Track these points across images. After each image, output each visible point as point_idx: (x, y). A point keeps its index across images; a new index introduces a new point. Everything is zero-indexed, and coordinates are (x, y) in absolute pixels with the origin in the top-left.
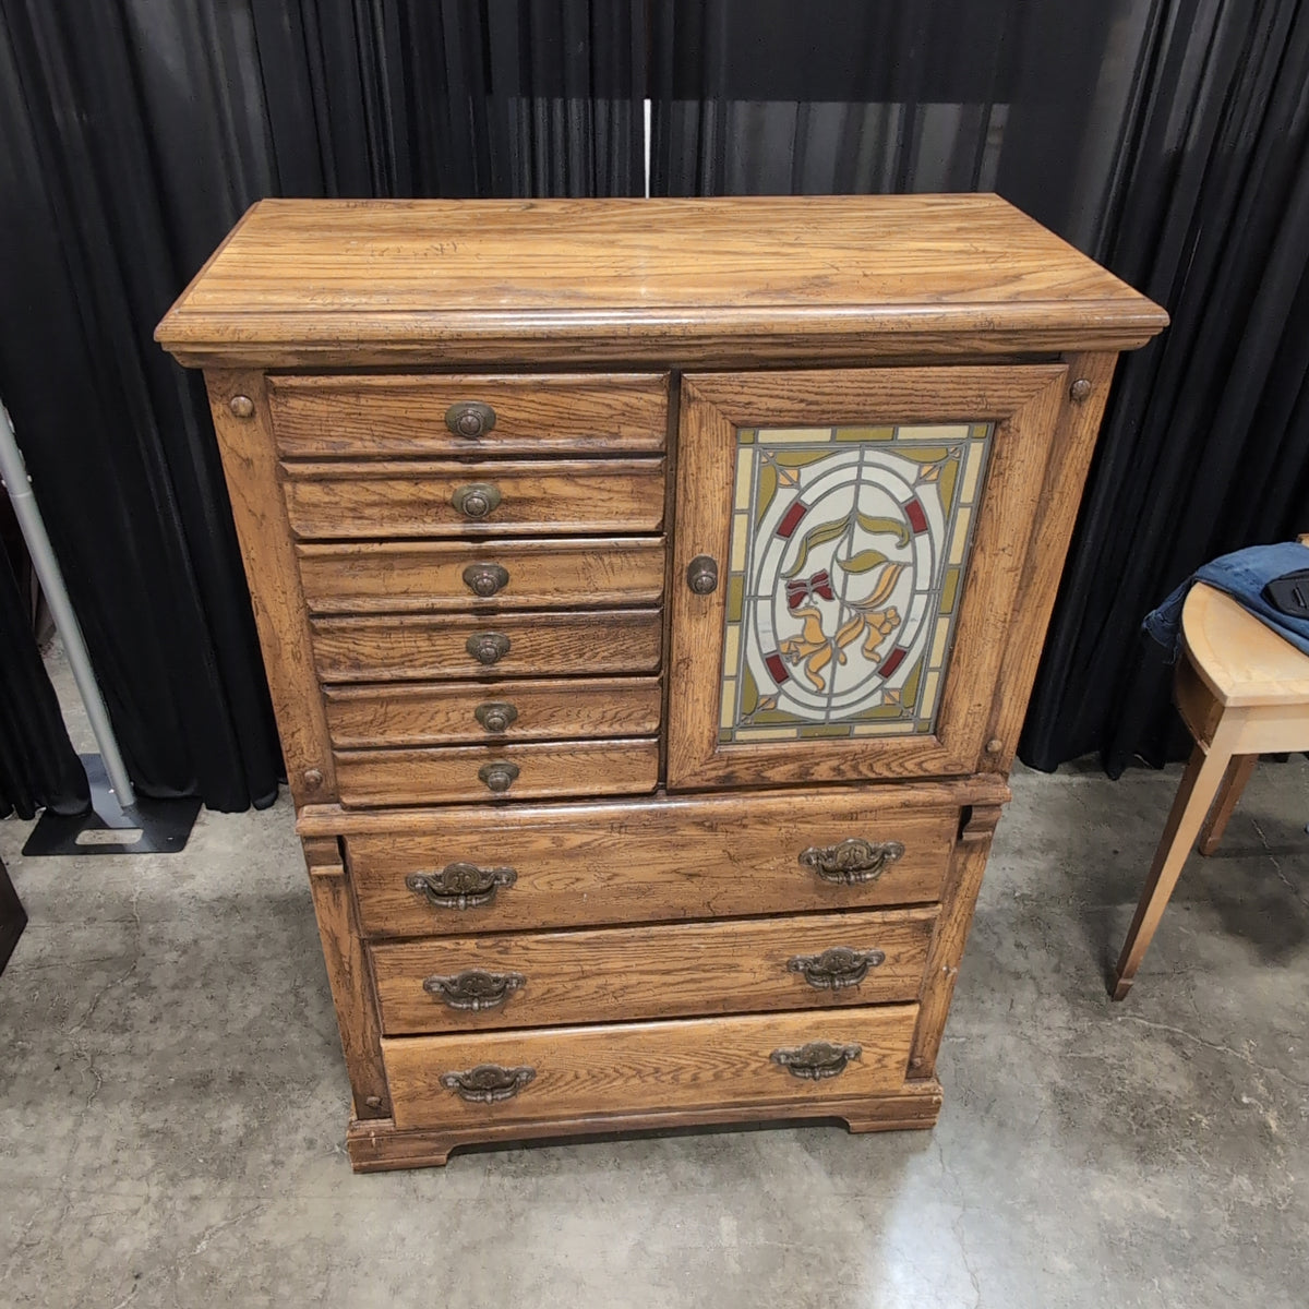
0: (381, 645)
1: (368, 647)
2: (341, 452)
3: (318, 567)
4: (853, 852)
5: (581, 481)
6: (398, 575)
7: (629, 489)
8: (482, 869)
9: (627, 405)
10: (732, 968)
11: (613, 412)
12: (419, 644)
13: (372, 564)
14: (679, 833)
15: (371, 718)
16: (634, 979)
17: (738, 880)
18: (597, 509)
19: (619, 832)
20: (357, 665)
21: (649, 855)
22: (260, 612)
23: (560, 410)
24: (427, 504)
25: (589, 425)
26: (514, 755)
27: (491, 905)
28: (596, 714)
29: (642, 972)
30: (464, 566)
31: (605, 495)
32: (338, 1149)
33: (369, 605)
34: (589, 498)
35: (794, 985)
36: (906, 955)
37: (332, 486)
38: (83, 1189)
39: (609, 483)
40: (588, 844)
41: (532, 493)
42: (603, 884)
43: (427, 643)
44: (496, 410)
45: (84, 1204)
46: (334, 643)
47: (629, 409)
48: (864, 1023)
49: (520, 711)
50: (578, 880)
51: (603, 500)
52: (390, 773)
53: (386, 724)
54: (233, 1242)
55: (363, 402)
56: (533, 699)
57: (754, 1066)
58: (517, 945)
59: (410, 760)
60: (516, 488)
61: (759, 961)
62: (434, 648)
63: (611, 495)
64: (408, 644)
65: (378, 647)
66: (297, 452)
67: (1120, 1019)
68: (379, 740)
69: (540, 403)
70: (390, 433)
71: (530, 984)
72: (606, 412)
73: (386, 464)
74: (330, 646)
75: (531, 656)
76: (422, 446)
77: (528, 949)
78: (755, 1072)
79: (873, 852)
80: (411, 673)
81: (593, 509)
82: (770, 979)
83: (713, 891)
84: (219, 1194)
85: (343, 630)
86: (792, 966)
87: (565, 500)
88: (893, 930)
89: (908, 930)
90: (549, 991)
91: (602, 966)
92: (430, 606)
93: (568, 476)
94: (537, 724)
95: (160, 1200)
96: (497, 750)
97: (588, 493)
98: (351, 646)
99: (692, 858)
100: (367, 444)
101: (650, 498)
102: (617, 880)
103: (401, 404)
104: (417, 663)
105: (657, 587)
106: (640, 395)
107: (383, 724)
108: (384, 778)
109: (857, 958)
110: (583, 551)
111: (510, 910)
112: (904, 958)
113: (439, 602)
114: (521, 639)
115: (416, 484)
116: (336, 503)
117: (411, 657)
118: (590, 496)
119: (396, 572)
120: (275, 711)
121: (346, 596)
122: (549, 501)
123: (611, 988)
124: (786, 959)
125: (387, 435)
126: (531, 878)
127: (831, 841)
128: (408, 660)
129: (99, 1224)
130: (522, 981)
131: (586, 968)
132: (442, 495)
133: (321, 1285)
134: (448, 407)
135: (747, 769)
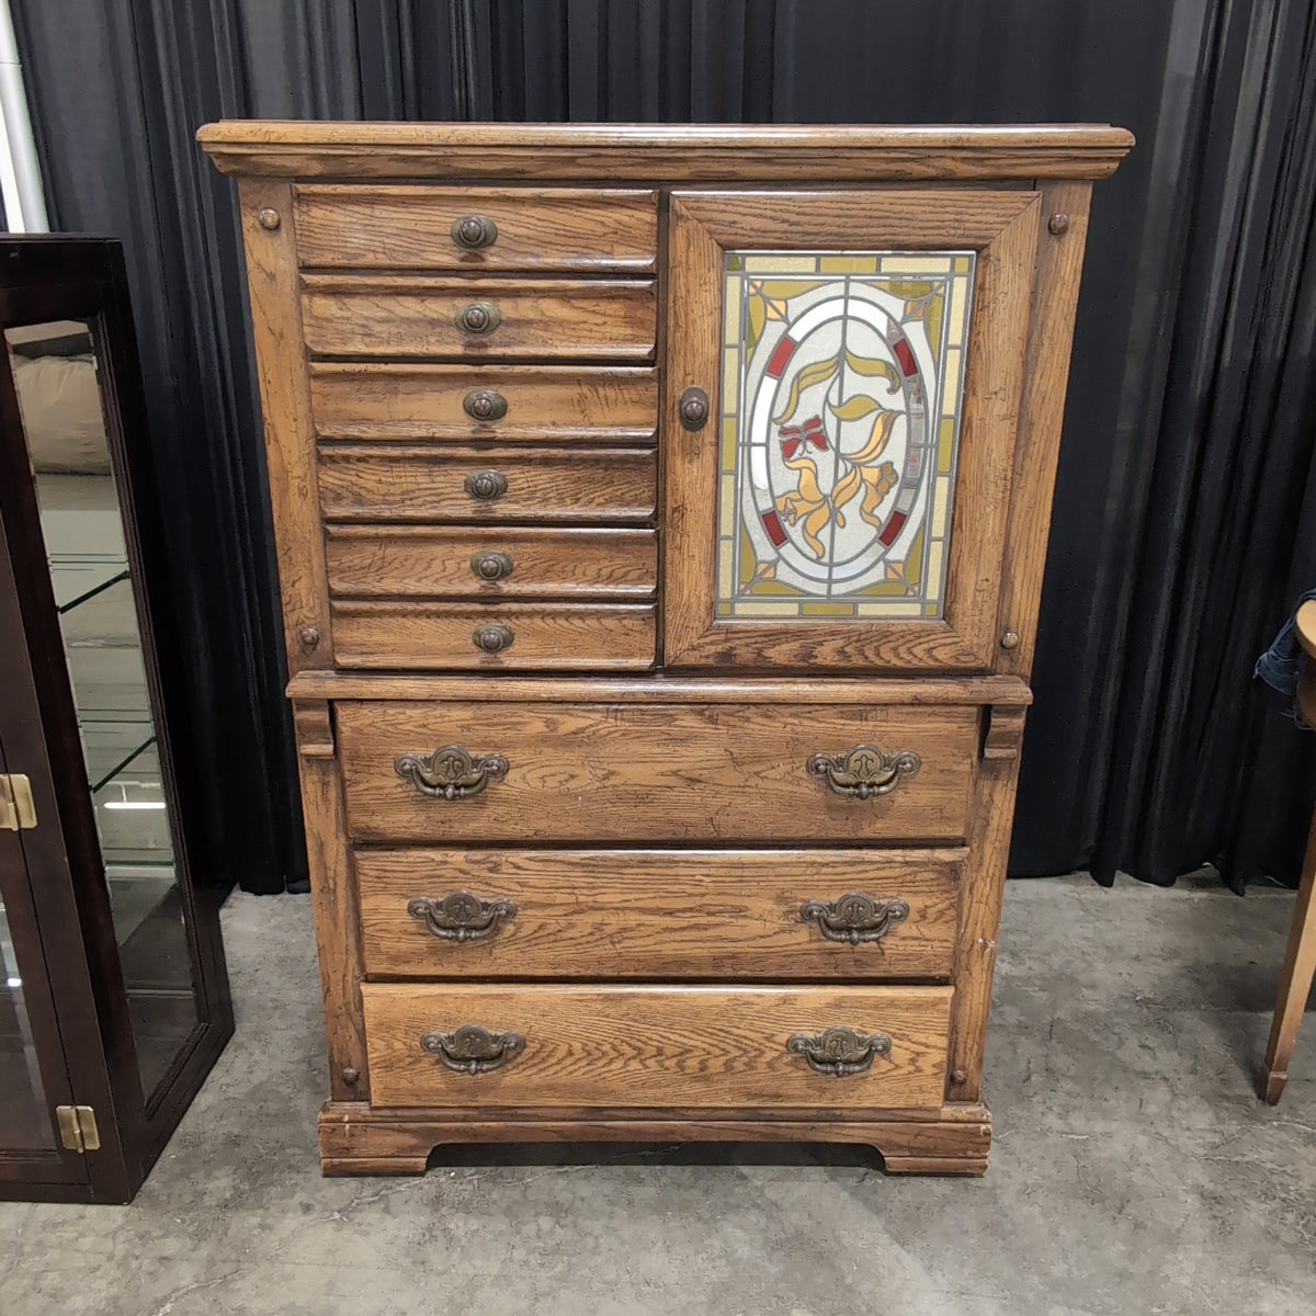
0: (383, 479)
1: (371, 479)
2: (354, 262)
3: (328, 388)
4: (864, 760)
5: (575, 302)
6: (402, 400)
7: (622, 313)
8: (472, 754)
9: (619, 223)
10: (739, 911)
11: (607, 230)
12: (419, 479)
13: (379, 386)
14: (678, 723)
15: (368, 562)
16: (633, 919)
17: (742, 789)
18: (593, 334)
19: (616, 719)
20: (359, 501)
21: (646, 749)
22: (272, 441)
23: (559, 227)
24: (434, 323)
25: (584, 242)
26: (509, 615)
27: (482, 804)
28: (592, 571)
29: (642, 910)
30: (465, 392)
31: (601, 320)
33: (372, 433)
34: (585, 322)
35: (811, 941)
36: (934, 910)
37: (346, 301)
38: (39, 1244)
39: (604, 306)
40: (583, 730)
41: (531, 315)
42: (599, 784)
43: (427, 479)
44: (498, 225)
45: (37, 1258)
46: (337, 475)
47: (621, 227)
48: (892, 1003)
49: (516, 564)
50: (572, 777)
51: (597, 325)
52: (385, 630)
53: (383, 571)
55: (377, 213)
56: (528, 548)
57: (769, 1055)
58: (507, 861)
59: (404, 614)
60: (516, 308)
61: (769, 905)
62: (432, 485)
63: (607, 319)
64: (409, 479)
65: (380, 482)
66: (314, 261)
67: (1275, 1123)
68: (377, 588)
69: (538, 219)
70: (401, 246)
71: (522, 916)
72: (600, 230)
73: (395, 278)
74: (335, 478)
75: (528, 499)
76: (428, 260)
77: (519, 868)
78: (770, 1065)
79: (886, 763)
80: (410, 513)
81: (588, 334)
82: (783, 931)
83: (716, 803)
84: (194, 1255)
85: (347, 459)
86: (807, 915)
87: (561, 323)
88: (915, 873)
89: (933, 876)
90: (541, 927)
91: (599, 898)
92: (431, 435)
93: (565, 296)
94: (532, 579)
95: (126, 1257)
96: (491, 608)
97: (584, 316)
98: (354, 479)
99: (692, 757)
100: (379, 256)
101: (641, 323)
102: (614, 780)
103: (413, 217)
104: (416, 502)
105: (649, 425)
106: (631, 212)
107: (381, 569)
108: (378, 637)
109: (878, 908)
110: (577, 380)
111: (501, 810)
112: (932, 912)
113: (441, 433)
114: (518, 477)
115: (423, 301)
116: (348, 319)
117: (411, 495)
118: (585, 319)
119: (401, 396)
120: (279, 556)
121: (353, 421)
122: (547, 324)
123: (608, 930)
124: (799, 904)
125: (397, 248)
126: (525, 769)
127: (841, 745)
128: (407, 496)
130: (511, 913)
131: (582, 899)
132: (445, 312)
134: (453, 220)
135: (747, 645)
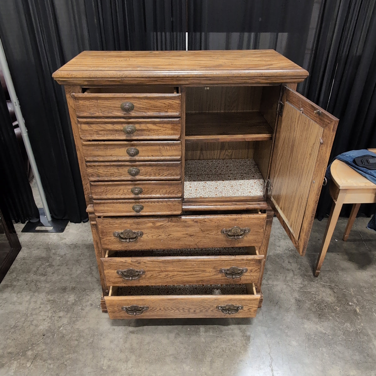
0: (105, 170)
1: (101, 171)
2: (93, 115)
3: (87, 148)
4: (236, 230)
5: (157, 125)
6: (109, 151)
7: (171, 127)
8: (134, 231)
9: (169, 103)
11: (166, 105)
12: (115, 170)
13: (102, 147)
14: (187, 223)
15: (103, 191)
17: (204, 237)
18: (162, 133)
19: (171, 222)
20: (99, 176)
21: (179, 229)
23: (151, 104)
24: (117, 131)
25: (159, 109)
26: (142, 202)
27: (136, 242)
28: (164, 191)
30: (127, 148)
31: (165, 129)
32: (99, 307)
33: (101, 159)
34: (161, 130)
35: (222, 277)
36: (254, 270)
37: (91, 125)
38: (31, 314)
39: (165, 125)
40: (162, 225)
41: (144, 128)
42: (167, 237)
43: (117, 170)
44: (134, 104)
45: (31, 317)
46: (92, 170)
47: (170, 104)
49: (143, 190)
50: (160, 235)
51: (164, 130)
52: (108, 207)
53: (107, 193)
54: (69, 328)
55: (99, 102)
56: (147, 186)
58: (142, 261)
59: (114, 203)
60: (140, 127)
61: (211, 269)
62: (118, 172)
63: (166, 129)
64: (112, 170)
65: (104, 171)
66: (81, 115)
67: (316, 282)
68: (105, 197)
69: (146, 103)
70: (106, 110)
71: (147, 273)
72: (164, 105)
73: (105, 119)
74: (91, 170)
75: (146, 175)
76: (114, 114)
78: (212, 311)
79: (242, 230)
80: (113, 179)
81: (161, 133)
82: (215, 275)
83: (197, 240)
84: (67, 316)
85: (94, 166)
86: (221, 272)
87: (153, 130)
88: (250, 262)
90: (152, 275)
91: (167, 269)
92: (118, 159)
93: (154, 123)
94: (148, 194)
95: (51, 317)
96: (137, 201)
97: (160, 128)
98: (97, 171)
99: (191, 230)
100: (100, 113)
101: (176, 130)
102: (171, 236)
103: (109, 103)
104: (114, 176)
105: (179, 155)
106: (173, 101)
107: (106, 192)
108: (106, 208)
109: (239, 270)
110: (159, 145)
111: (141, 244)
113: (120, 159)
114: (143, 169)
115: (113, 125)
116: (92, 130)
117: (113, 174)
118: (160, 129)
119: (109, 150)
121: (96, 156)
122: (149, 130)
123: (169, 276)
124: (219, 269)
125: (105, 111)
126: (147, 234)
127: (229, 227)
128: (112, 175)
129: (35, 322)
131: (162, 269)
132: (120, 128)
133: (92, 339)
134: (121, 103)
